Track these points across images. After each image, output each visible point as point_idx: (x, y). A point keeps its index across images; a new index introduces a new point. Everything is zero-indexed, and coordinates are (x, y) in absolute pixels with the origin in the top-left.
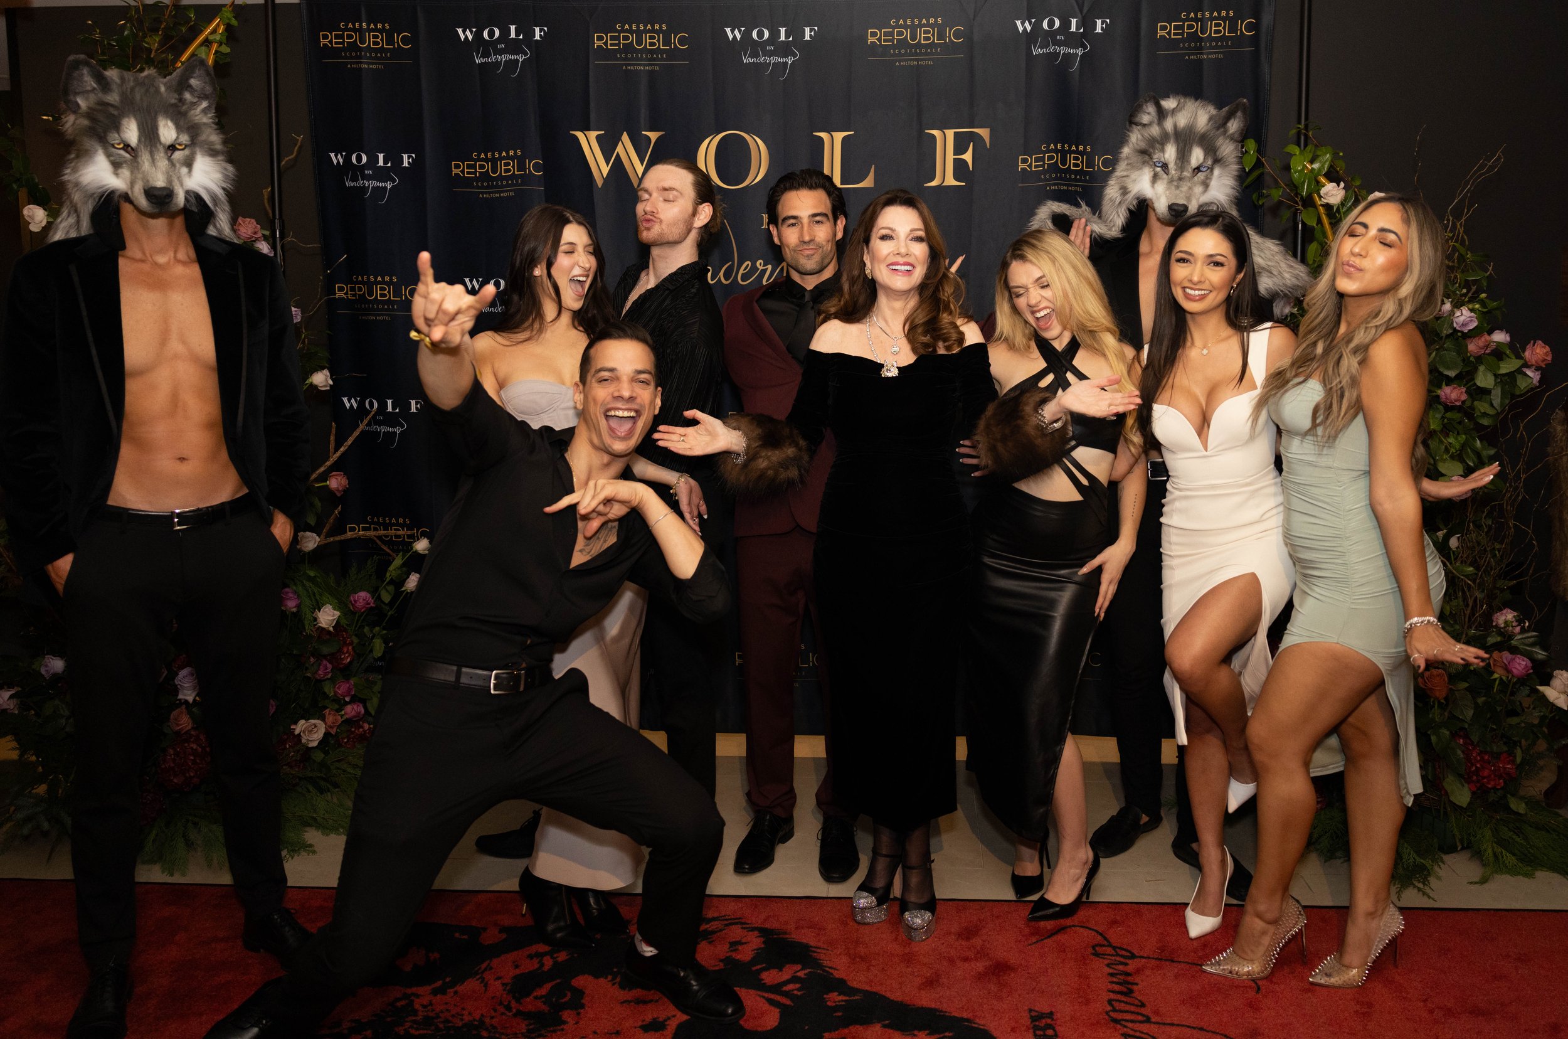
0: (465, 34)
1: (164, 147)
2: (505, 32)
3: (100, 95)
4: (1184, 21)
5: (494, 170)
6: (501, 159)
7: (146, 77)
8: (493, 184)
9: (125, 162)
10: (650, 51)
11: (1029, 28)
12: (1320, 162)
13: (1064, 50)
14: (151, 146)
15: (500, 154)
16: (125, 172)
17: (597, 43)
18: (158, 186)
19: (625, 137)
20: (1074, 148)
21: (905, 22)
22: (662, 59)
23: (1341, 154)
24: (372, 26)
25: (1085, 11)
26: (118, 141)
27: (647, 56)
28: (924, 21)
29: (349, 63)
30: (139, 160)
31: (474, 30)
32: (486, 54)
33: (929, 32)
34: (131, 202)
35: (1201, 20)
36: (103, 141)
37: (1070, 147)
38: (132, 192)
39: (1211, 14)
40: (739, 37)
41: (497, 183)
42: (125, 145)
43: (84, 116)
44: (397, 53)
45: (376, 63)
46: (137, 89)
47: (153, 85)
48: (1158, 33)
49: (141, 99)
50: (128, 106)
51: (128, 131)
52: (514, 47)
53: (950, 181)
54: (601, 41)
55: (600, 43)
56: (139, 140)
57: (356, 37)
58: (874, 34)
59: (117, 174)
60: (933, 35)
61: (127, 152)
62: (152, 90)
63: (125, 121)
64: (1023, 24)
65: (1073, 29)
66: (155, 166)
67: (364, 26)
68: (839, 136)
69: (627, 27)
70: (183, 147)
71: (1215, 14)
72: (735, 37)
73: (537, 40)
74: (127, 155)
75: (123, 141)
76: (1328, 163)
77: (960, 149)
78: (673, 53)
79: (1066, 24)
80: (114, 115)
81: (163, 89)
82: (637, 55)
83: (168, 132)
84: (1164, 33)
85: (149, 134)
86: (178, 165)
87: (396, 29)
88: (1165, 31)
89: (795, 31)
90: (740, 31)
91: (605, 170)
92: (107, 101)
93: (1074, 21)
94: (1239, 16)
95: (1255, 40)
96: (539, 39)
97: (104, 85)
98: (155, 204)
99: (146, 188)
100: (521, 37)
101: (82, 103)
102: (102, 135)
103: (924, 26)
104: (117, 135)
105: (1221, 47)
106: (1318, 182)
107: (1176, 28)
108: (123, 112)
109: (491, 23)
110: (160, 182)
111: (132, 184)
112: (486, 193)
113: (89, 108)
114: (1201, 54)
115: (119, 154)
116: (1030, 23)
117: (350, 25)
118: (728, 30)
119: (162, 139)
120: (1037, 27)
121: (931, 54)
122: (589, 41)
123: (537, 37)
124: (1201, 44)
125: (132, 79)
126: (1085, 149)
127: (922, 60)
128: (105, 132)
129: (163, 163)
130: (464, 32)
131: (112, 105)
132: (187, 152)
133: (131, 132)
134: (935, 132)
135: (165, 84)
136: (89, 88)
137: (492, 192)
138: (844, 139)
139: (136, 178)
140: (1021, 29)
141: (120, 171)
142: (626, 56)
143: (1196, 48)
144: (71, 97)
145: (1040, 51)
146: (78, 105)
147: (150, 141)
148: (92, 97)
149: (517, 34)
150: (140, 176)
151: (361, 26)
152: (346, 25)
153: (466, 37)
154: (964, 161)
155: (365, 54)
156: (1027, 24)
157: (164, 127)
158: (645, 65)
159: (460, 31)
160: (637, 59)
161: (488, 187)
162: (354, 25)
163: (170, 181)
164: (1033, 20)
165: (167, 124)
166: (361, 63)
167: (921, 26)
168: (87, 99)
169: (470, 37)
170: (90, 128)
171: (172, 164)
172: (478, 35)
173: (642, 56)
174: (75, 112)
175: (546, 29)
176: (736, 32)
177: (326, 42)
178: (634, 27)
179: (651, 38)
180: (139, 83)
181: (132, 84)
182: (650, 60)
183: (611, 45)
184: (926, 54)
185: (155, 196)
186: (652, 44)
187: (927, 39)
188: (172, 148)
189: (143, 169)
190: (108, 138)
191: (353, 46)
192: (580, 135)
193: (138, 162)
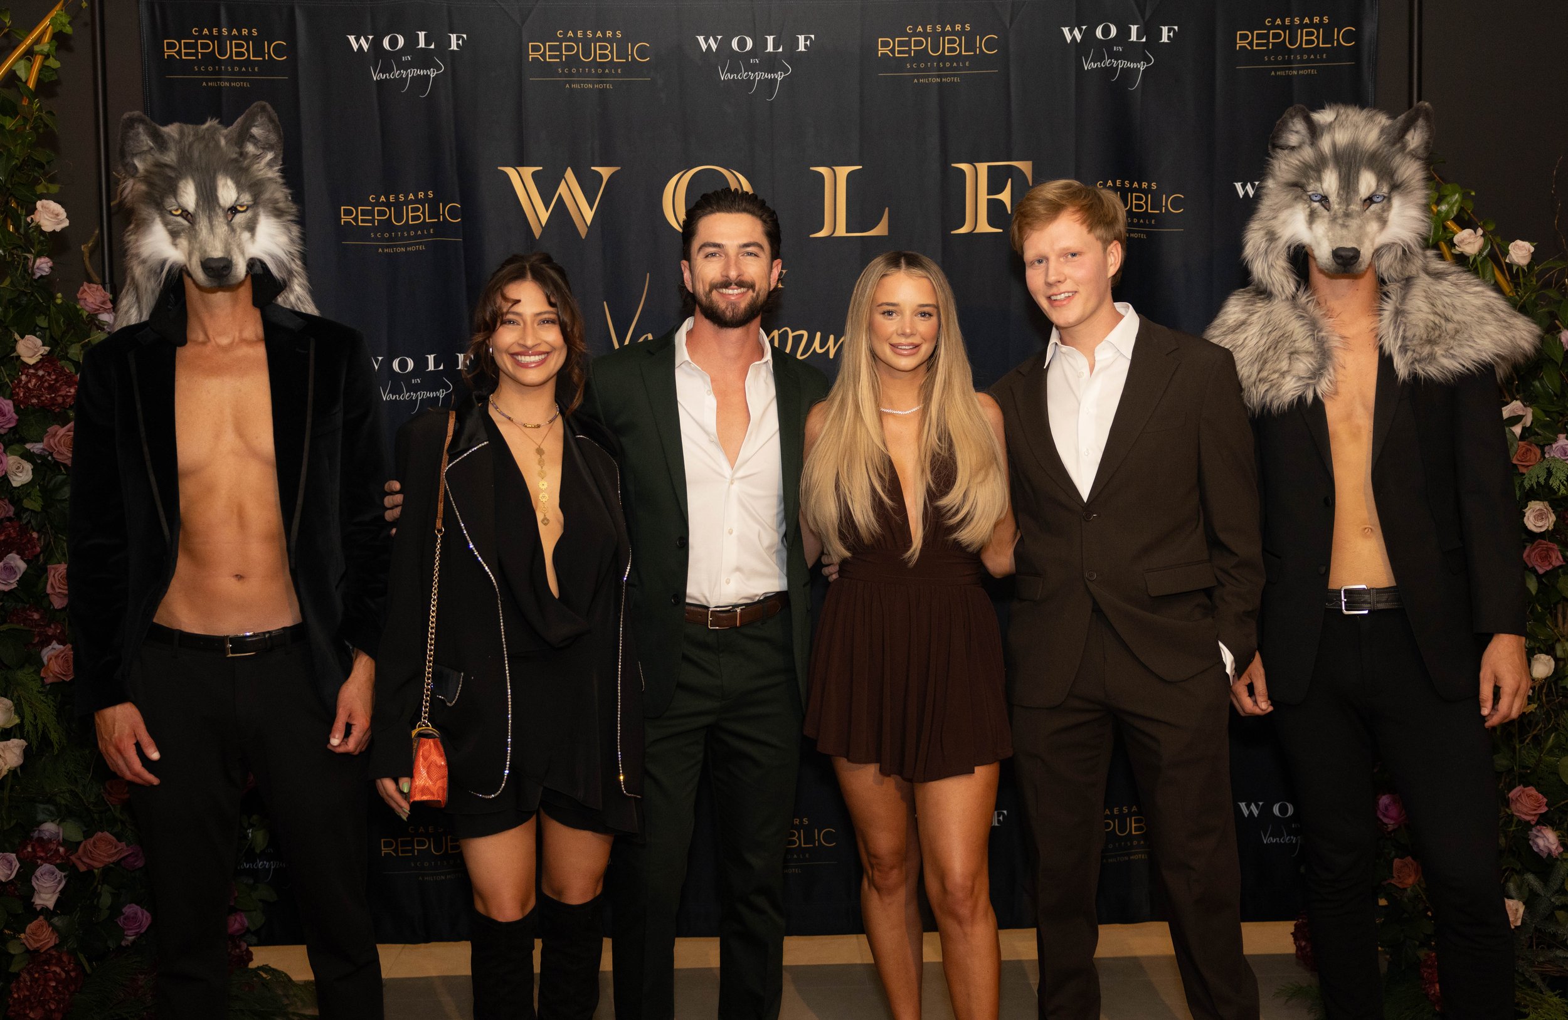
0: (359, 43)
1: (223, 210)
2: (412, 40)
3: (157, 155)
4: (1269, 29)
5: (399, 217)
6: (407, 202)
7: (207, 129)
8: (396, 235)
9: (183, 230)
10: (601, 65)
11: (1079, 37)
12: (1448, 203)
13: (1122, 64)
14: (210, 210)
15: (406, 196)
16: (183, 242)
17: (532, 55)
18: (215, 257)
19: (569, 174)
20: (1136, 185)
21: (925, 28)
22: (616, 75)
23: (1473, 194)
24: (235, 32)
25: (1147, 18)
26: (175, 207)
27: (596, 71)
28: (948, 28)
29: (204, 80)
30: (197, 228)
31: (371, 37)
32: (386, 69)
33: (954, 42)
34: (190, 275)
35: (1288, 27)
36: (160, 207)
37: (1131, 184)
38: (190, 264)
39: (1302, 20)
40: (714, 47)
41: (402, 235)
42: (183, 211)
43: (141, 181)
44: (269, 66)
45: (240, 80)
46: (196, 145)
47: (213, 138)
48: (1236, 43)
49: (200, 156)
50: (186, 166)
51: (186, 195)
52: (424, 59)
53: (984, 227)
54: (538, 52)
55: (537, 55)
56: (197, 205)
57: (213, 46)
58: (885, 44)
59: (175, 245)
60: (960, 45)
61: (186, 218)
62: (211, 145)
63: (182, 184)
64: (1071, 31)
65: (1134, 38)
66: (213, 234)
67: (225, 31)
68: (843, 171)
69: (570, 34)
70: (245, 208)
71: (1307, 20)
72: (709, 47)
73: (453, 50)
74: (185, 223)
75: (180, 207)
76: (1457, 205)
77: (995, 186)
78: (631, 68)
79: (1124, 32)
80: (170, 177)
81: (223, 142)
82: (584, 70)
83: (227, 192)
84: (1244, 43)
85: (208, 197)
86: (238, 230)
87: (267, 35)
88: (1246, 40)
89: (787, 40)
90: (716, 40)
91: (544, 216)
92: (163, 161)
93: (1134, 29)
94: (1336, 23)
95: (1355, 53)
96: (456, 49)
97: (161, 142)
98: (213, 277)
99: (203, 260)
100: (432, 47)
101: (139, 164)
102: (159, 200)
103: (949, 33)
104: (173, 200)
105: (1313, 61)
106: (1445, 228)
107: (1259, 37)
108: (180, 173)
109: (392, 28)
110: (217, 252)
111: (190, 255)
112: (388, 247)
113: (146, 171)
114: (1290, 69)
115: (177, 222)
116: (1080, 30)
117: (206, 31)
118: (701, 39)
119: (222, 202)
120: (1089, 35)
121: (957, 69)
122: (522, 52)
123: (454, 47)
124: (1289, 57)
125: (192, 133)
126: (1149, 186)
127: (946, 76)
128: (162, 197)
129: (222, 229)
130: (357, 40)
131: (166, 165)
132: (249, 214)
133: (188, 195)
134: (963, 166)
135: (225, 137)
136: (145, 148)
137: (396, 246)
138: (850, 175)
139: (193, 248)
140: (1069, 38)
141: (178, 241)
142: (570, 70)
143: (1284, 62)
144: (129, 159)
145: (1094, 65)
146: (136, 168)
147: (209, 203)
148: (149, 158)
149: (427, 43)
150: (197, 246)
151: (220, 31)
152: (201, 31)
153: (361, 47)
154: (1001, 203)
155: (226, 69)
156: (1076, 32)
157: (223, 186)
158: (593, 83)
159: (352, 38)
160: (584, 75)
161: (390, 239)
162: (211, 31)
163: (228, 251)
164: (1084, 27)
165: (226, 184)
166: (220, 80)
167: (944, 34)
168: (144, 160)
169: (366, 47)
170: (147, 193)
171: (233, 230)
172: (376, 44)
173: (590, 71)
174: (133, 176)
175: (465, 36)
176: (711, 41)
177: (172, 52)
178: (580, 34)
179: (602, 48)
180: (199, 138)
181: (191, 139)
182: (601, 76)
183: (551, 57)
184: (951, 68)
185: (212, 268)
186: (603, 56)
187: (951, 50)
188: (233, 210)
189: (201, 237)
190: (165, 204)
191: (210, 58)
192: (511, 172)
193: (195, 230)
